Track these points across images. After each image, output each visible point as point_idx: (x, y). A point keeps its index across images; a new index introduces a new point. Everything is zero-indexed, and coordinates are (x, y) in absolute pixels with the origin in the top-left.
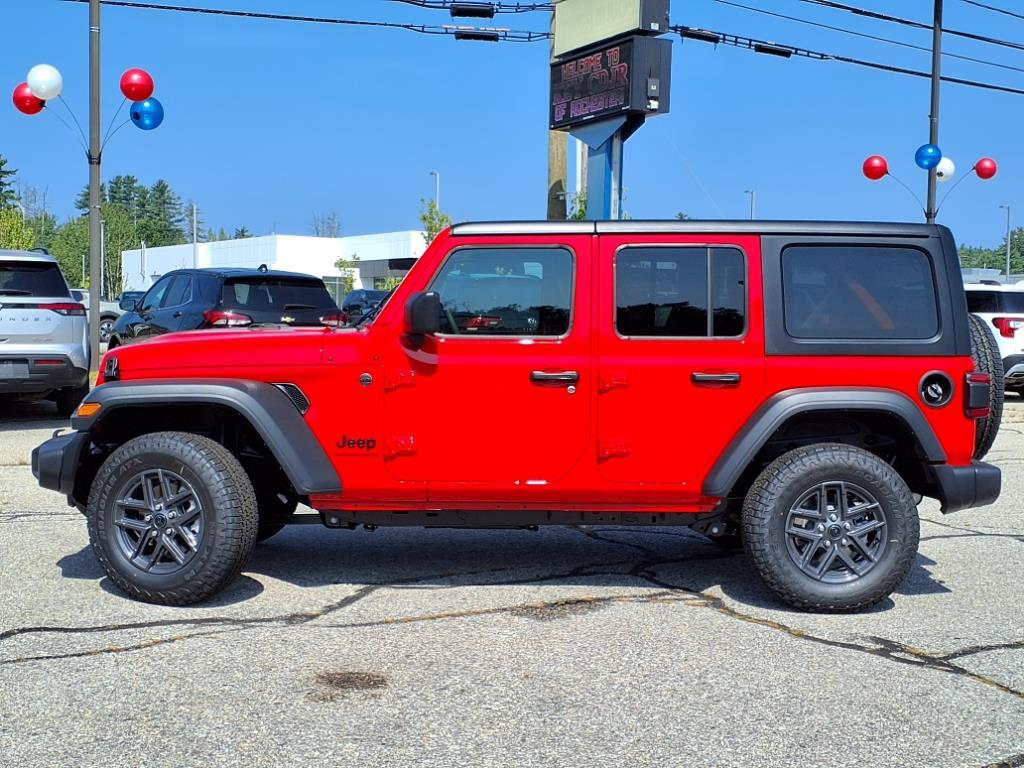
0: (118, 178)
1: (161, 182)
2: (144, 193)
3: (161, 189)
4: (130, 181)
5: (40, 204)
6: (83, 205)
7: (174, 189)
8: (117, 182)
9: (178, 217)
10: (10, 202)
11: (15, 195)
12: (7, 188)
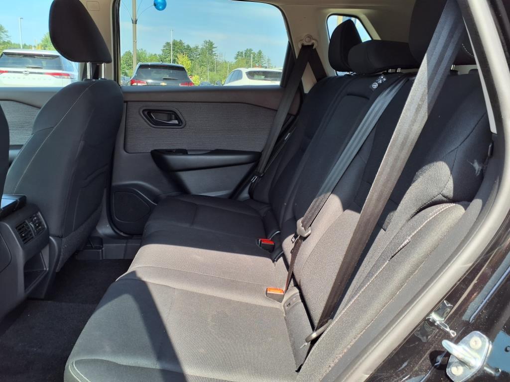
0: (247, 49)
1: (260, 51)
2: (254, 54)
3: (260, 53)
4: (251, 50)
5: (223, 57)
6: (236, 58)
7: (264, 53)
8: (247, 51)
9: (264, 62)
10: (215, 57)
11: (216, 55)
12: (214, 53)
